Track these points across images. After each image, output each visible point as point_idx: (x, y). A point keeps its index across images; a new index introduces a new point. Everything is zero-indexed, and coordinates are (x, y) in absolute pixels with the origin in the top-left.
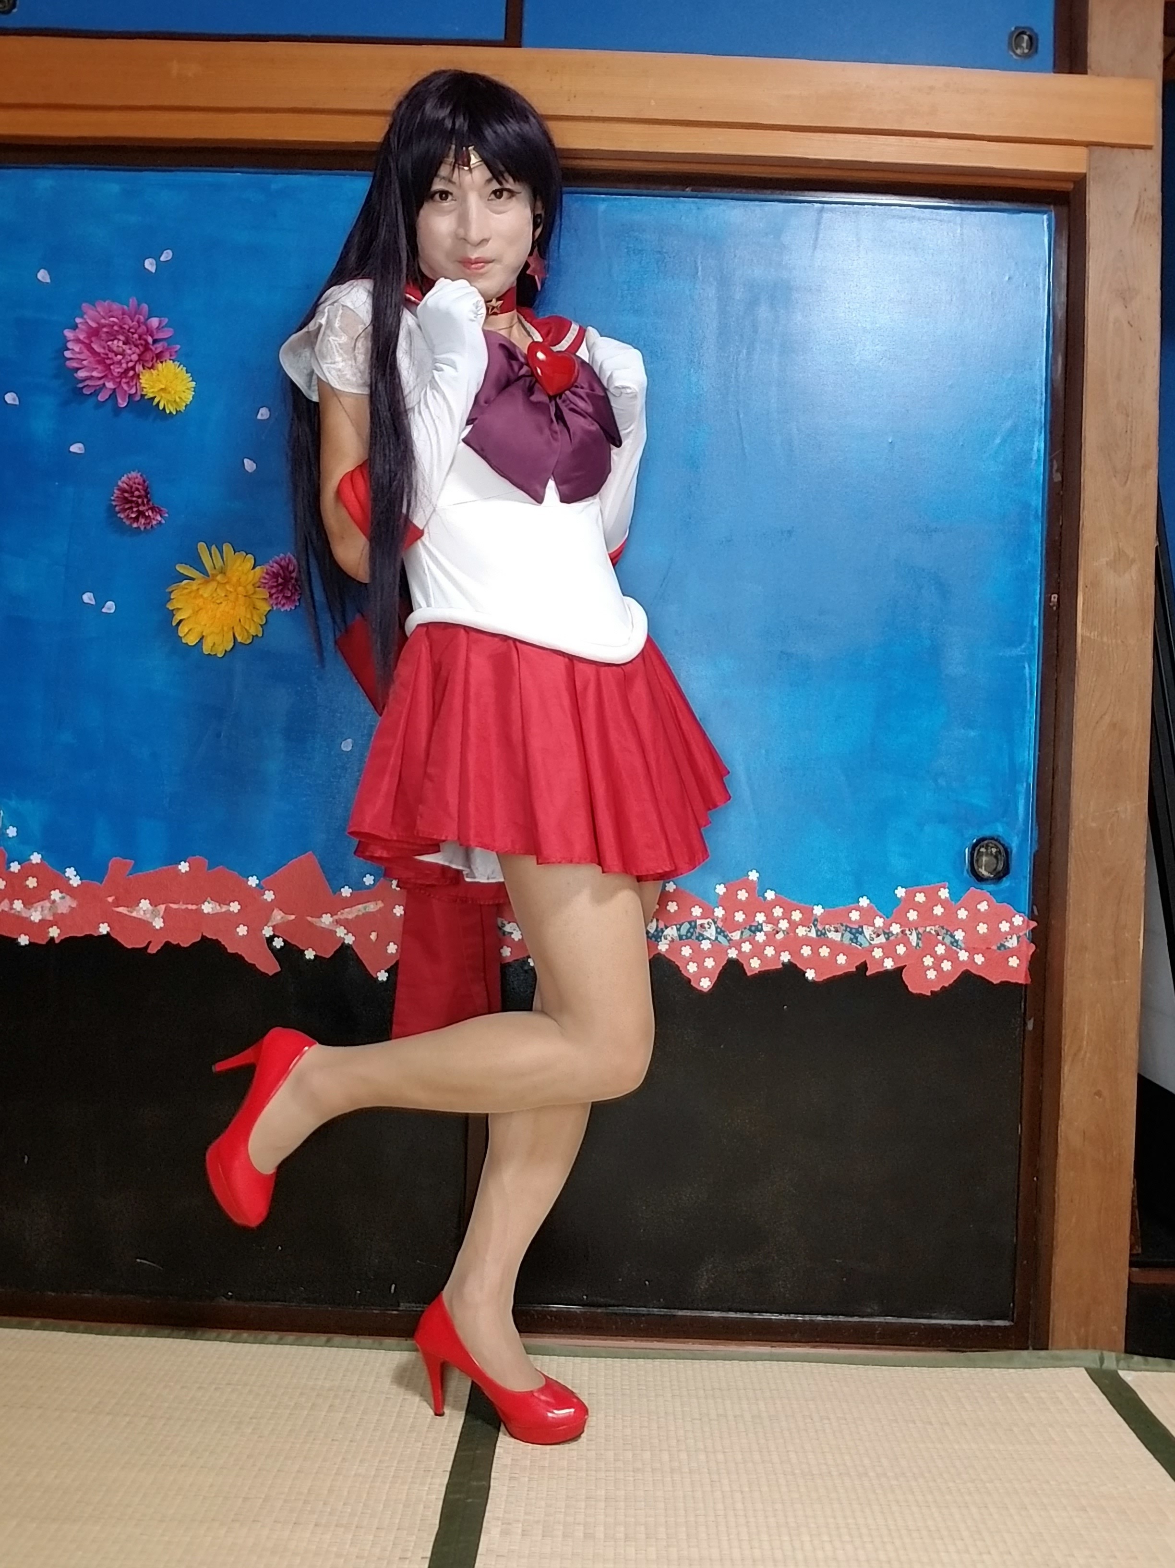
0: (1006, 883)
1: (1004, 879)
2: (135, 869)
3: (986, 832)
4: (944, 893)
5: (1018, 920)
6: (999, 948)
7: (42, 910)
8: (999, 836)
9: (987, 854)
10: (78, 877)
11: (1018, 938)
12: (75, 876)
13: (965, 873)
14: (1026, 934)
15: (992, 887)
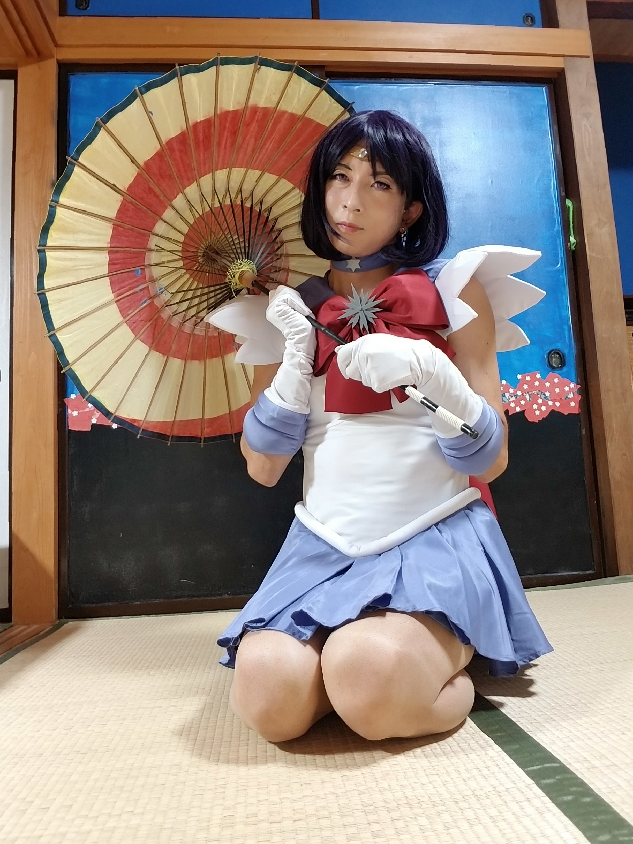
0: (565, 369)
1: (564, 367)
3: (553, 347)
4: (538, 376)
5: (572, 385)
6: (566, 399)
8: (559, 349)
9: (555, 357)
11: (573, 393)
13: (546, 366)
14: (576, 391)
15: (559, 372)
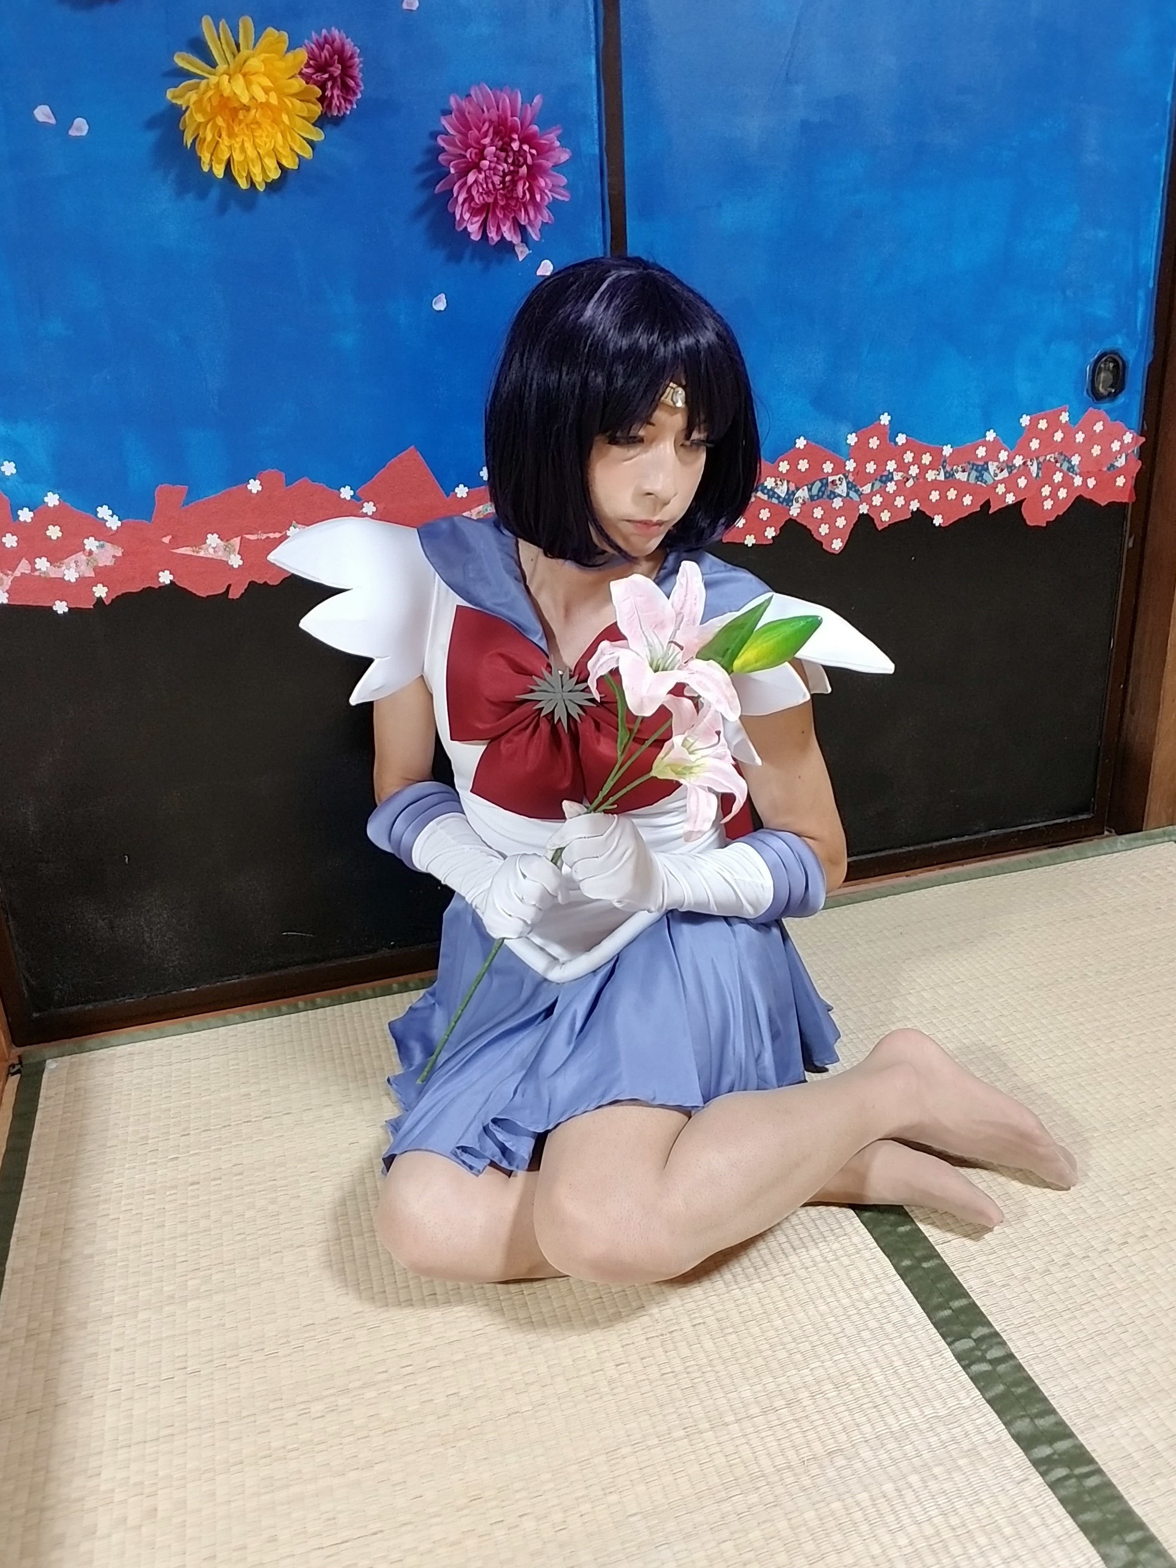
0: (1121, 399)
1: (1120, 395)
2: (191, 496)
3: (1107, 346)
4: (1064, 417)
5: (1128, 438)
6: (1109, 469)
7: (77, 566)
8: (1118, 349)
9: (1105, 370)
10: (116, 517)
11: (1126, 456)
12: (112, 516)
13: (1085, 393)
14: (1133, 451)
15: (1108, 405)
